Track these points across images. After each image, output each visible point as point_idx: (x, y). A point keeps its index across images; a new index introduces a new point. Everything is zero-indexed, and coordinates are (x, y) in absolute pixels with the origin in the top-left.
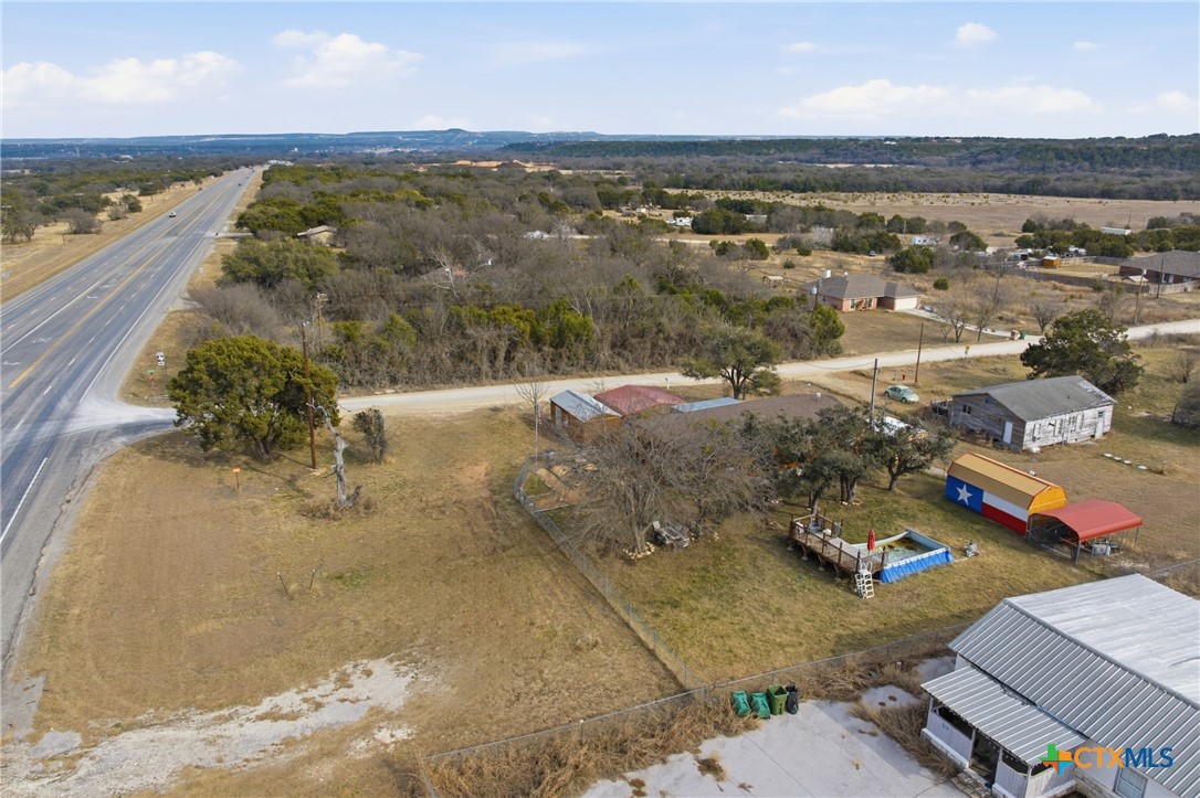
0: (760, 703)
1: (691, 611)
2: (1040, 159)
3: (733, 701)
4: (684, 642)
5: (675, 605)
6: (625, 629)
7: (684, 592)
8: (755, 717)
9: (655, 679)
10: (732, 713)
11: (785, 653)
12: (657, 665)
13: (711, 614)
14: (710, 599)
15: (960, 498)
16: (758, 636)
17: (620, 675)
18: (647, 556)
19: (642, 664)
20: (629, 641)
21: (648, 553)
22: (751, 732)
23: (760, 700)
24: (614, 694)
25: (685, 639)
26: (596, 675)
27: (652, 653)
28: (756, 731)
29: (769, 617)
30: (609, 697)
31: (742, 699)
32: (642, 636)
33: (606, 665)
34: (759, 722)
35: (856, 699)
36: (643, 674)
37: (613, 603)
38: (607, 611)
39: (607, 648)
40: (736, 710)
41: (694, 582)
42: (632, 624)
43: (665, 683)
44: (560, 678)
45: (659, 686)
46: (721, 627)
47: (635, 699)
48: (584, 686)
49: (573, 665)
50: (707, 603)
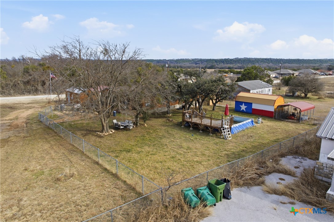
0: (206, 194)
1: (139, 153)
2: (212, 62)
3: (185, 197)
4: (137, 168)
5: (129, 151)
6: (96, 165)
7: (133, 146)
8: (205, 206)
9: (118, 192)
10: (186, 207)
11: (203, 165)
12: (119, 183)
13: (151, 153)
14: (149, 147)
15: (241, 110)
16: (182, 160)
17: (90, 193)
18: (111, 134)
19: (107, 183)
20: (98, 170)
21: (111, 133)
22: (205, 219)
23: (205, 192)
24: (84, 208)
25: (137, 166)
26: (69, 196)
27: (115, 176)
28: (209, 218)
29: (185, 151)
30: (79, 211)
31: (191, 193)
32: (108, 167)
33: (79, 187)
34: (209, 209)
35: (263, 183)
36: (109, 190)
37: (88, 154)
38: (84, 158)
39: (81, 177)
40: (189, 203)
41: (138, 141)
42: (100, 162)
43: (126, 194)
44: (36, 202)
45: (122, 197)
46: (159, 158)
47: (102, 209)
48: (57, 205)
49: (51, 192)
50: (147, 148)
